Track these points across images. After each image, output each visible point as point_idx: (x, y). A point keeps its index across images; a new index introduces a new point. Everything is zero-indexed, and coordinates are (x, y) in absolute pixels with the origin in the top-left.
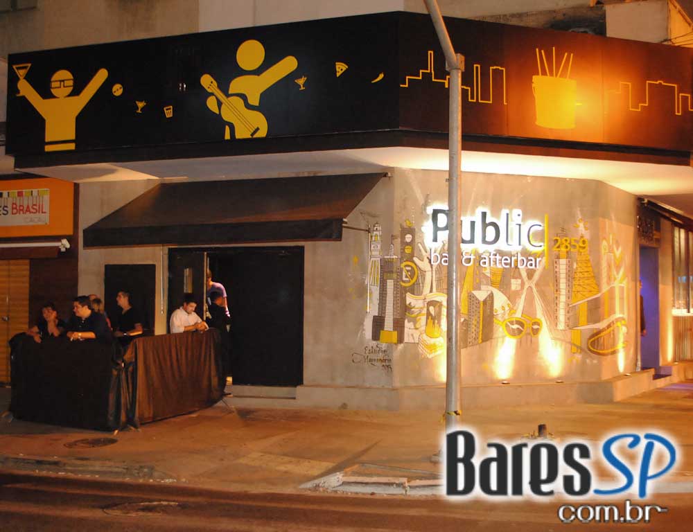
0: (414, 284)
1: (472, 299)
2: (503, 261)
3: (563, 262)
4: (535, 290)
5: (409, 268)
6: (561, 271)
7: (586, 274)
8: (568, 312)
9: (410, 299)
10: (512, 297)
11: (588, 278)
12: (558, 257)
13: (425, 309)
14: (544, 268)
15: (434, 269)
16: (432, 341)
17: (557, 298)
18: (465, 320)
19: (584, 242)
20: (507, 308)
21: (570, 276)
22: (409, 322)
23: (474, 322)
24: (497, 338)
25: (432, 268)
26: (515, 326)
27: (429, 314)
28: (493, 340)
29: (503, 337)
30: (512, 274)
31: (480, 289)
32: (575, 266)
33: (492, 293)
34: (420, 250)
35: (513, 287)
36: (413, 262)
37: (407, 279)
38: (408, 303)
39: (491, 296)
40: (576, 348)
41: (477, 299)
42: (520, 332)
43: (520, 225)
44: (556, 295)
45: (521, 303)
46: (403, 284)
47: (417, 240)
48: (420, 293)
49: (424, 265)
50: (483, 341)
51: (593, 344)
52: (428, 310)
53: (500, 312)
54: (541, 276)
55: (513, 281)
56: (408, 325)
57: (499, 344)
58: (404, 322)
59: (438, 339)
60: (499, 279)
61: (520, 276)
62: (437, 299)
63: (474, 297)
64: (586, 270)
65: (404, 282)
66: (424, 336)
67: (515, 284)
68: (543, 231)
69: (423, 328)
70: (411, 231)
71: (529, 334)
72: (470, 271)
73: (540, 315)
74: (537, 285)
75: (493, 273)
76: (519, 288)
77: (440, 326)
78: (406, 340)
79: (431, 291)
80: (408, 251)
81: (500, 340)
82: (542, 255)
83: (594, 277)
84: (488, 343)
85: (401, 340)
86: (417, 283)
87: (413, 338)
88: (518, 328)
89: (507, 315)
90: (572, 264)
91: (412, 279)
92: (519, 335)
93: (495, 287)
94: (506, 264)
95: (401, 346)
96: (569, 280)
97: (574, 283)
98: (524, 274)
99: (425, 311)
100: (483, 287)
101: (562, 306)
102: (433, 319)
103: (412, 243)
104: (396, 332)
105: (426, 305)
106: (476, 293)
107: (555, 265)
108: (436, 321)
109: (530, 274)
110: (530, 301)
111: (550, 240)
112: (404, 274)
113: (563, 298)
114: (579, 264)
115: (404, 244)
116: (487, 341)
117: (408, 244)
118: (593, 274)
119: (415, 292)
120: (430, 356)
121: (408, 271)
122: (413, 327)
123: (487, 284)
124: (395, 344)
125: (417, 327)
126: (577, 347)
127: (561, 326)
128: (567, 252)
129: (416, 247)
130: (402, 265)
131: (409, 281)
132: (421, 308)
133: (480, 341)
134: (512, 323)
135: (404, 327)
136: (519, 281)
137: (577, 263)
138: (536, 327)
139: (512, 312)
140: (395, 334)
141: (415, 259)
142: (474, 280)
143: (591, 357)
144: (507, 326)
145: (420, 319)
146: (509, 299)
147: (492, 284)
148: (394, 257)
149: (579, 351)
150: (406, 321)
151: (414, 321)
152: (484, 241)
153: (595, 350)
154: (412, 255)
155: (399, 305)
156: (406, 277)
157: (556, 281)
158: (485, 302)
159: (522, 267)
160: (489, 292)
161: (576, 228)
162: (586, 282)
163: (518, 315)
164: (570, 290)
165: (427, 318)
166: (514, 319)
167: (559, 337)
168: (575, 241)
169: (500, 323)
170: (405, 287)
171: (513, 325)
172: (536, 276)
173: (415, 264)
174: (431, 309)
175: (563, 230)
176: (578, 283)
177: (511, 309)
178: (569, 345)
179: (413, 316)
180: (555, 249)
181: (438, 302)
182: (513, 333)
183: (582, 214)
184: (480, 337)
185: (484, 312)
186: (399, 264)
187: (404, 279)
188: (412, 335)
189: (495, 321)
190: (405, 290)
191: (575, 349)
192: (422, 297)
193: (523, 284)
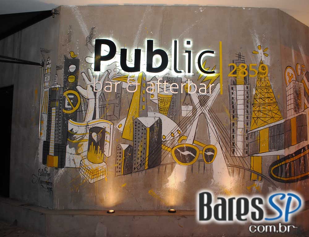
0: (76, 111)
1: (138, 125)
2: (171, 88)
3: (240, 88)
4: (208, 116)
5: (72, 97)
6: (239, 97)
7: (267, 101)
8: (247, 138)
9: (72, 125)
10: (183, 124)
11: (269, 104)
12: (235, 83)
13: (88, 135)
14: (219, 95)
15: (97, 97)
16: (94, 166)
17: (233, 124)
18: (130, 146)
19: (264, 68)
20: (177, 135)
21: (249, 102)
22: (70, 147)
23: (140, 149)
24: (166, 165)
25: (95, 96)
26: (186, 153)
27: (91, 139)
28: (161, 167)
29: (173, 164)
30: (182, 101)
31: (147, 116)
32: (254, 92)
33: (160, 120)
34: (84, 80)
35: (184, 114)
36: (77, 91)
37: (70, 107)
38: (69, 129)
39: (159, 123)
40: (256, 176)
41: (143, 125)
42: (191, 158)
43: (189, 52)
44: (232, 122)
45: (192, 130)
46: (65, 112)
47: (81, 69)
48: (82, 120)
49: (88, 93)
50: (150, 167)
51: (276, 171)
52: (90, 136)
53: (169, 138)
54: (216, 102)
55: (183, 108)
56: (70, 151)
57: (167, 171)
58: (66, 147)
59: (101, 165)
60: (168, 106)
61: (192, 103)
62: (101, 125)
63: (140, 123)
64: (266, 96)
65: (66, 109)
66: (86, 162)
67: (186, 111)
68: (217, 58)
69: (86, 153)
70: (76, 62)
71: (202, 160)
72: (136, 98)
73: (214, 141)
74: (210, 111)
75: (161, 100)
76: (190, 114)
77: (103, 152)
78: (67, 165)
79: (94, 118)
80: (71, 80)
81: (169, 166)
82: (216, 81)
83: (276, 102)
84: (156, 169)
85: (62, 164)
86: (80, 111)
87: (75, 163)
88: (189, 155)
89: (176, 141)
90: (251, 91)
91: (75, 107)
92: (190, 162)
93: (163, 114)
94: (175, 90)
95: (61, 171)
96: (247, 106)
97: (253, 109)
98: (196, 101)
99: (87, 137)
100: (149, 114)
101: (239, 132)
102: (96, 145)
103: (76, 73)
104: (57, 157)
105: (88, 131)
106: (142, 120)
107: (231, 91)
108: (99, 147)
109: (203, 101)
110: (202, 128)
111: (224, 66)
112: (67, 102)
113: (241, 124)
114: (259, 90)
115: (67, 74)
116: (153, 167)
117: (71, 74)
118: (274, 100)
119: (78, 119)
120: (92, 182)
121: (70, 99)
122: (74, 152)
123: (155, 111)
124: (56, 168)
125: (79, 152)
126: (258, 174)
127: (239, 153)
128: (245, 78)
129: (80, 76)
130: (65, 94)
131: (72, 109)
132: (83, 134)
133: (147, 167)
134: (182, 149)
135: (65, 152)
136: (191, 108)
137: (256, 90)
138: (209, 153)
139: (182, 138)
140: (56, 159)
141: (78, 88)
142: (140, 106)
143: (274, 184)
144: (176, 152)
145: (82, 145)
146: (179, 125)
147: (160, 110)
148: (57, 86)
149: (260, 177)
150: (68, 147)
151: (76, 146)
152: (150, 68)
153: (279, 178)
154: (75, 84)
155: (60, 131)
156: (69, 104)
157: (233, 106)
158: (152, 128)
159: (193, 93)
160: (157, 119)
161: (255, 53)
162: (268, 108)
163: (189, 142)
164: (249, 116)
165: (90, 144)
166: (185, 146)
167: (237, 164)
168: (253, 67)
169: (169, 149)
170: (67, 114)
171: (184, 151)
172: (210, 103)
173: (79, 93)
174: (94, 135)
175: (240, 56)
176: (258, 109)
177: (180, 136)
178: (248, 173)
179: (74, 142)
180: (230, 75)
181: (101, 128)
182: (183, 160)
183: (261, 41)
184: (147, 163)
185: (151, 138)
186: (61, 93)
187: (66, 106)
188: (73, 160)
189: (163, 147)
190: (68, 117)
191: (254, 176)
192: (85, 123)
193: (195, 110)
